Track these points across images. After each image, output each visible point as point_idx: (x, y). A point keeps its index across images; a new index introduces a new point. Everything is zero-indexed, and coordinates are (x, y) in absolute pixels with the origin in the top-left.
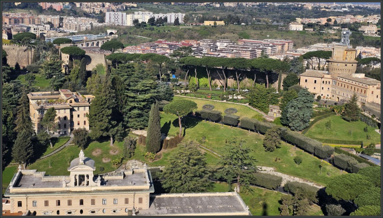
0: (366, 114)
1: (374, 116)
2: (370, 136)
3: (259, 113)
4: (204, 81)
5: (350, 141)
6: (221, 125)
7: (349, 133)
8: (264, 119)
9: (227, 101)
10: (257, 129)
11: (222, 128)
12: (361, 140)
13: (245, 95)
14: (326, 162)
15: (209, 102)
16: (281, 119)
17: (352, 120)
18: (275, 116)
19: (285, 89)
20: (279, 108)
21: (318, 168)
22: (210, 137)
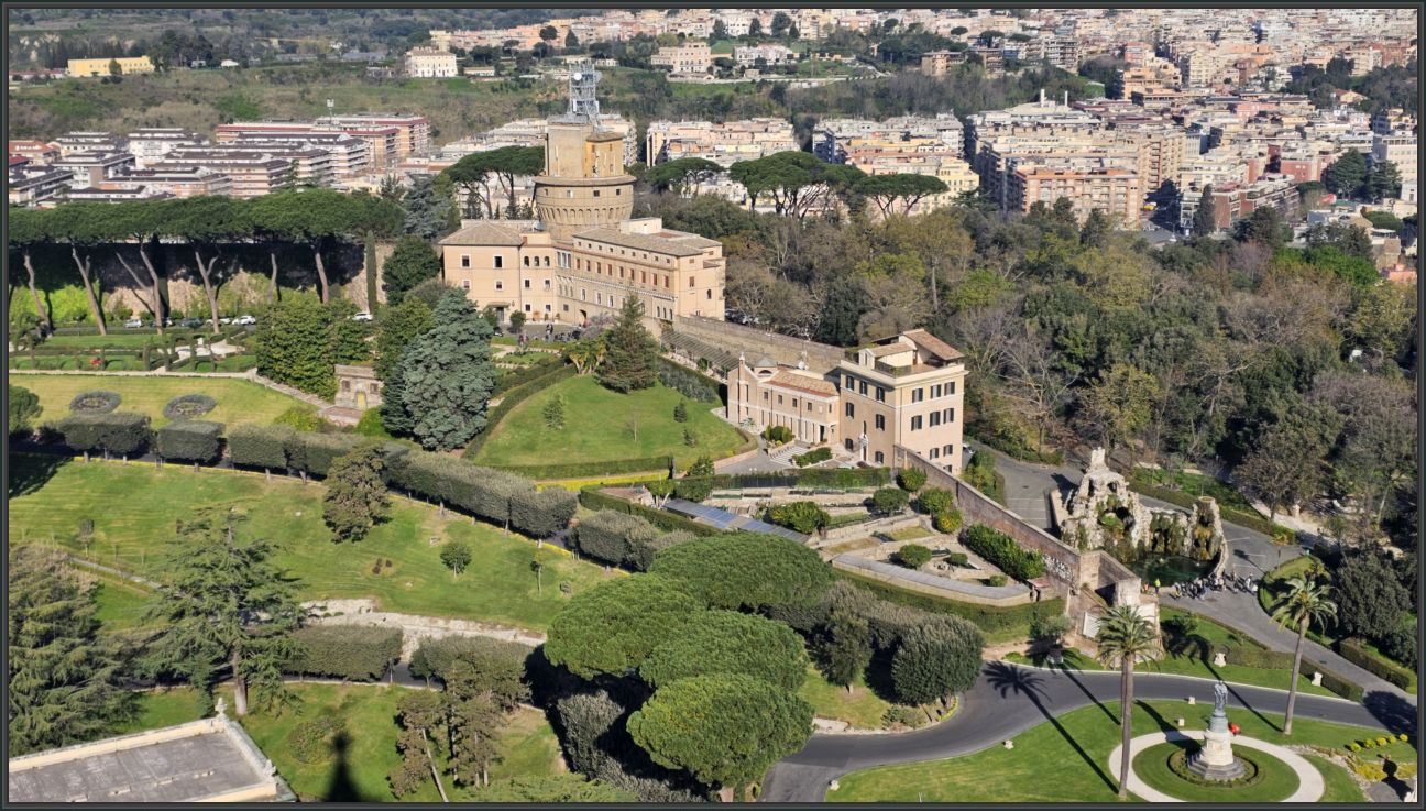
0: (680, 358)
1: (704, 363)
2: (695, 436)
3: (301, 402)
4: (70, 300)
5: (631, 461)
6: (154, 464)
7: (628, 434)
8: (320, 420)
9: (169, 369)
10: (294, 461)
11: (160, 475)
12: (666, 451)
13: (243, 337)
14: (554, 547)
15: (97, 381)
16: (384, 412)
17: (633, 387)
18: (361, 404)
19: (394, 301)
20: (371, 373)
21: (530, 573)
22: (110, 521)
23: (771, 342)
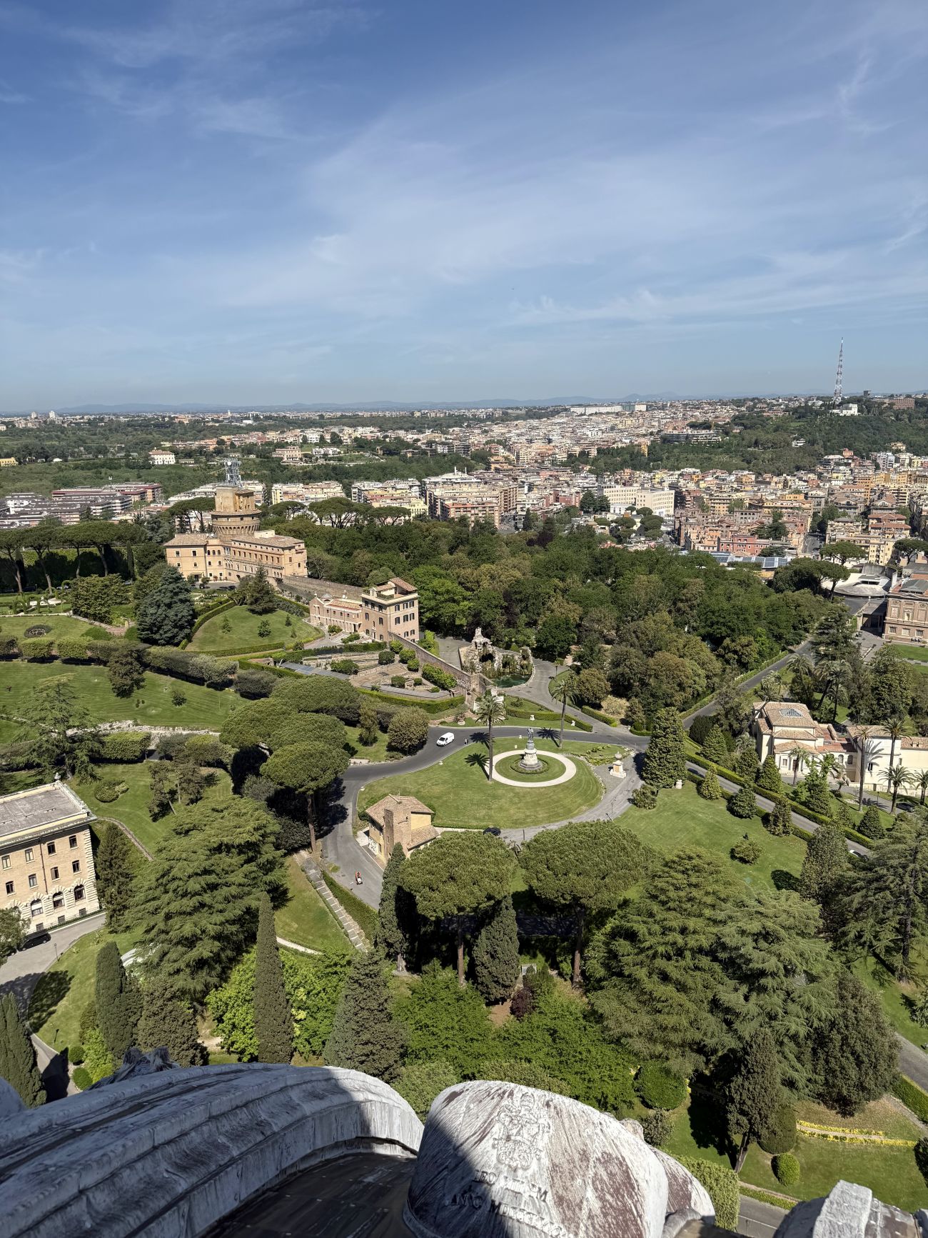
0: (286, 596)
1: (298, 598)
2: (295, 632)
3: (96, 627)
5: (263, 646)
8: (106, 634)
9: (26, 613)
11: (26, 668)
12: (281, 640)
16: (138, 630)
17: (264, 611)
18: (126, 626)
19: (141, 574)
23: (330, 587)
